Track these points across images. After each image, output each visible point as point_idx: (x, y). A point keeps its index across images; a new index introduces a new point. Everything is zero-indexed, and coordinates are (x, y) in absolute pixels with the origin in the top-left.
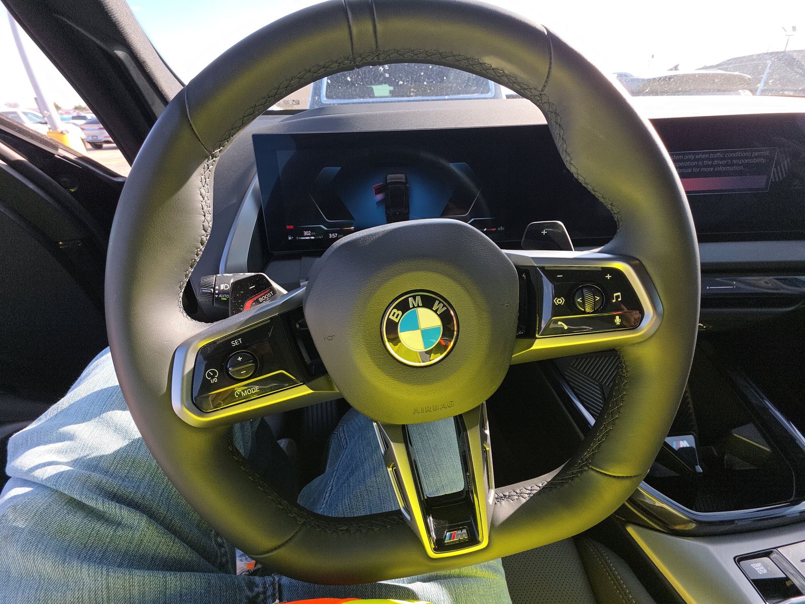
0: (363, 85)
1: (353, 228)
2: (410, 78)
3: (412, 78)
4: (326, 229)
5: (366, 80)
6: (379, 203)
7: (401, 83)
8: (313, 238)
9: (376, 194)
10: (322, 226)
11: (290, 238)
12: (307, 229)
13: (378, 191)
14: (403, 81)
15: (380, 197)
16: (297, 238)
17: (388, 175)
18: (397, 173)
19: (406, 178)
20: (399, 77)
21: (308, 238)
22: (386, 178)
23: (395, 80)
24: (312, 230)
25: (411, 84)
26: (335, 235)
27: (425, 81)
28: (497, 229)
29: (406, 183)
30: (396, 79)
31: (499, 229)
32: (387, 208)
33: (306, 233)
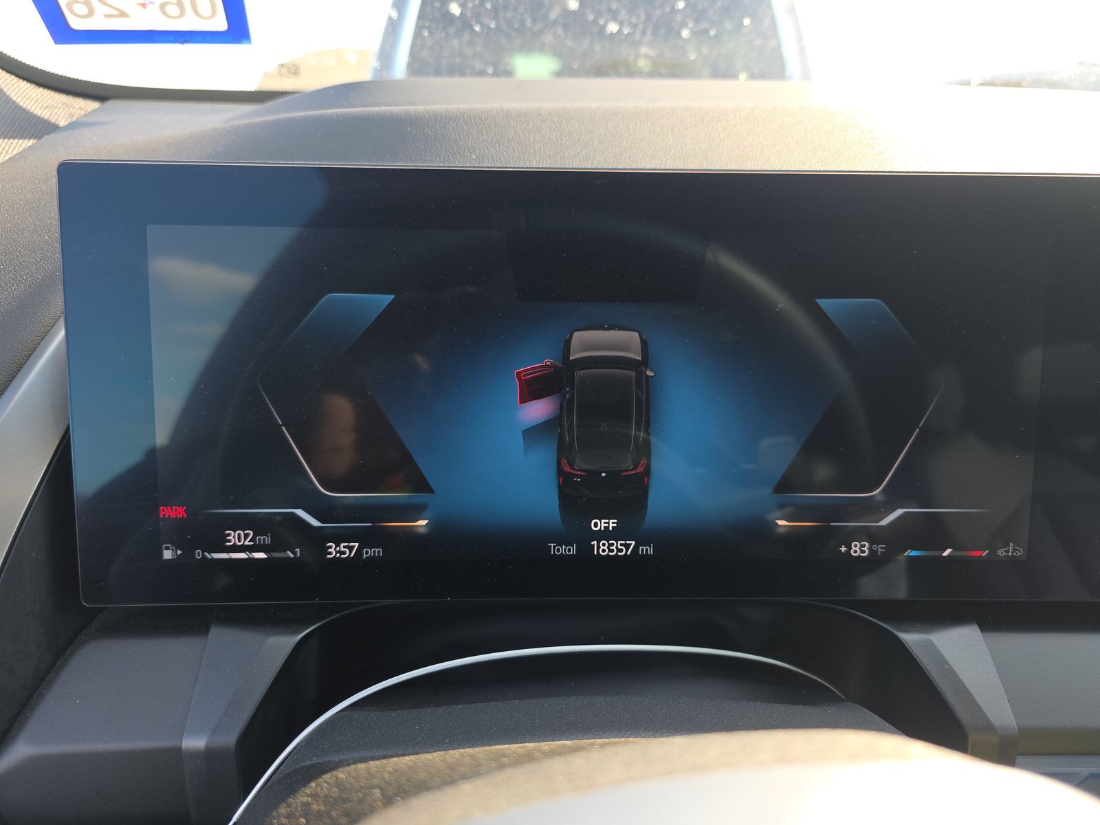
0: (498, 28)
1: (423, 522)
2: (643, 17)
3: (649, 17)
4: (315, 523)
5: (509, 15)
6: (534, 433)
7: (613, 27)
8: (261, 555)
9: (523, 400)
10: (300, 513)
11: (167, 555)
12: (240, 523)
13: (532, 389)
14: (621, 24)
15: (538, 411)
16: (198, 554)
17: (576, 334)
18: (611, 328)
19: (644, 343)
20: (610, 10)
21: (242, 555)
22: (568, 342)
23: (595, 21)
24: (258, 525)
25: (644, 33)
26: (351, 549)
27: (683, 25)
28: (993, 552)
29: (645, 362)
30: (599, 15)
31: (1001, 553)
32: (564, 451)
33: (233, 537)
